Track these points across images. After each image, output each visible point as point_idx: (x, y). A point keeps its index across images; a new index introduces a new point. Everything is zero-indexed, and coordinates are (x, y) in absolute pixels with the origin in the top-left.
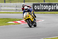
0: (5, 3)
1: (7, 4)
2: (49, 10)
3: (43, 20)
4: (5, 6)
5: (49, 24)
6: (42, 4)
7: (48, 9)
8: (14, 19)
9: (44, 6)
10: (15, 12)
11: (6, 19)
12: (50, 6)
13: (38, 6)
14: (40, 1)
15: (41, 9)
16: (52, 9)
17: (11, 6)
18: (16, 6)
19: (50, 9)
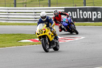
0: (16, 7)
1: (19, 9)
2: (93, 20)
3: (82, 38)
4: (16, 12)
5: (93, 43)
6: (80, 9)
7: (91, 17)
8: (31, 35)
9: (85, 12)
10: (33, 22)
11: (17, 35)
12: (95, 13)
13: (73, 12)
14: (77, 4)
15: (79, 17)
16: (99, 17)
17: (25, 12)
18: (35, 13)
19: (95, 17)
